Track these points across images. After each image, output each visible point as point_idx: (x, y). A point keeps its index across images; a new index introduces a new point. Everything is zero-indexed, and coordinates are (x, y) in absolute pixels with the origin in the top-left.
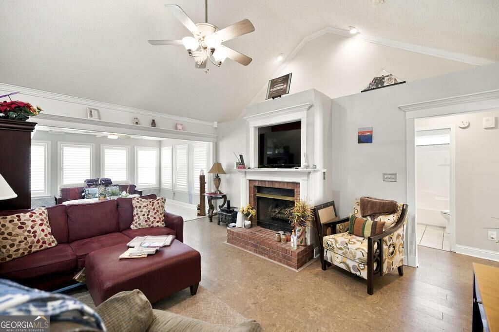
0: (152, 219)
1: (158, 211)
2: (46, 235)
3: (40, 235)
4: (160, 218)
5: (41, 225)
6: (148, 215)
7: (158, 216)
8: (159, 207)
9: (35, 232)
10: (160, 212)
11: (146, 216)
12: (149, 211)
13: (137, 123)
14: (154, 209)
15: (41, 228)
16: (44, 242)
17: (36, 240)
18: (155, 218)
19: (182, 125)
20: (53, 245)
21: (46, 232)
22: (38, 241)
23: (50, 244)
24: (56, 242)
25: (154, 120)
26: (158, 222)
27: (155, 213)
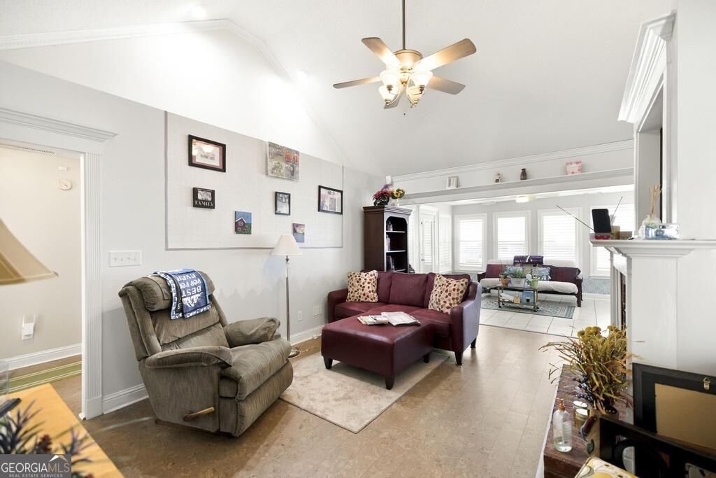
0: (442, 303)
1: (450, 295)
2: (370, 292)
3: (366, 291)
4: (451, 304)
5: (369, 283)
6: (440, 296)
7: (449, 300)
8: (454, 290)
9: (364, 287)
10: (452, 296)
11: (437, 297)
12: (441, 292)
13: (497, 181)
14: (447, 291)
15: (368, 285)
16: (368, 296)
17: (363, 293)
18: (445, 302)
19: (577, 163)
20: (374, 301)
21: (371, 289)
22: (364, 295)
23: (372, 299)
24: (377, 300)
25: (524, 170)
26: (448, 308)
27: (447, 297)
